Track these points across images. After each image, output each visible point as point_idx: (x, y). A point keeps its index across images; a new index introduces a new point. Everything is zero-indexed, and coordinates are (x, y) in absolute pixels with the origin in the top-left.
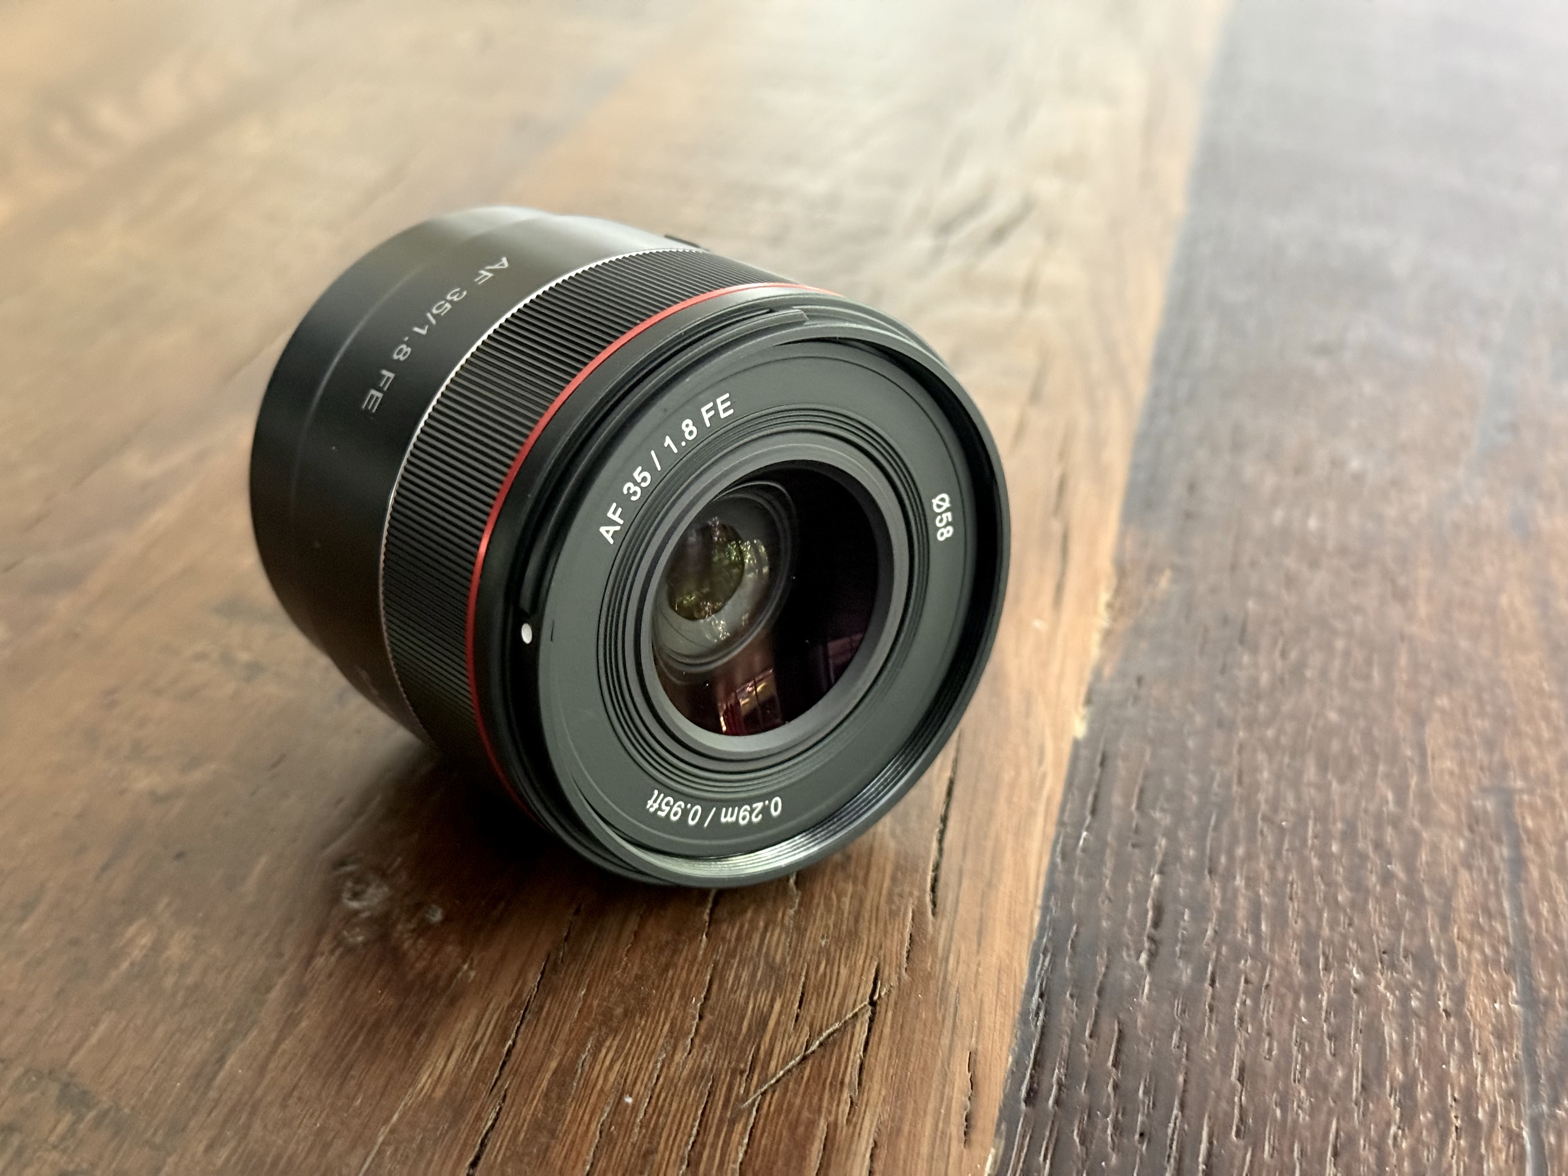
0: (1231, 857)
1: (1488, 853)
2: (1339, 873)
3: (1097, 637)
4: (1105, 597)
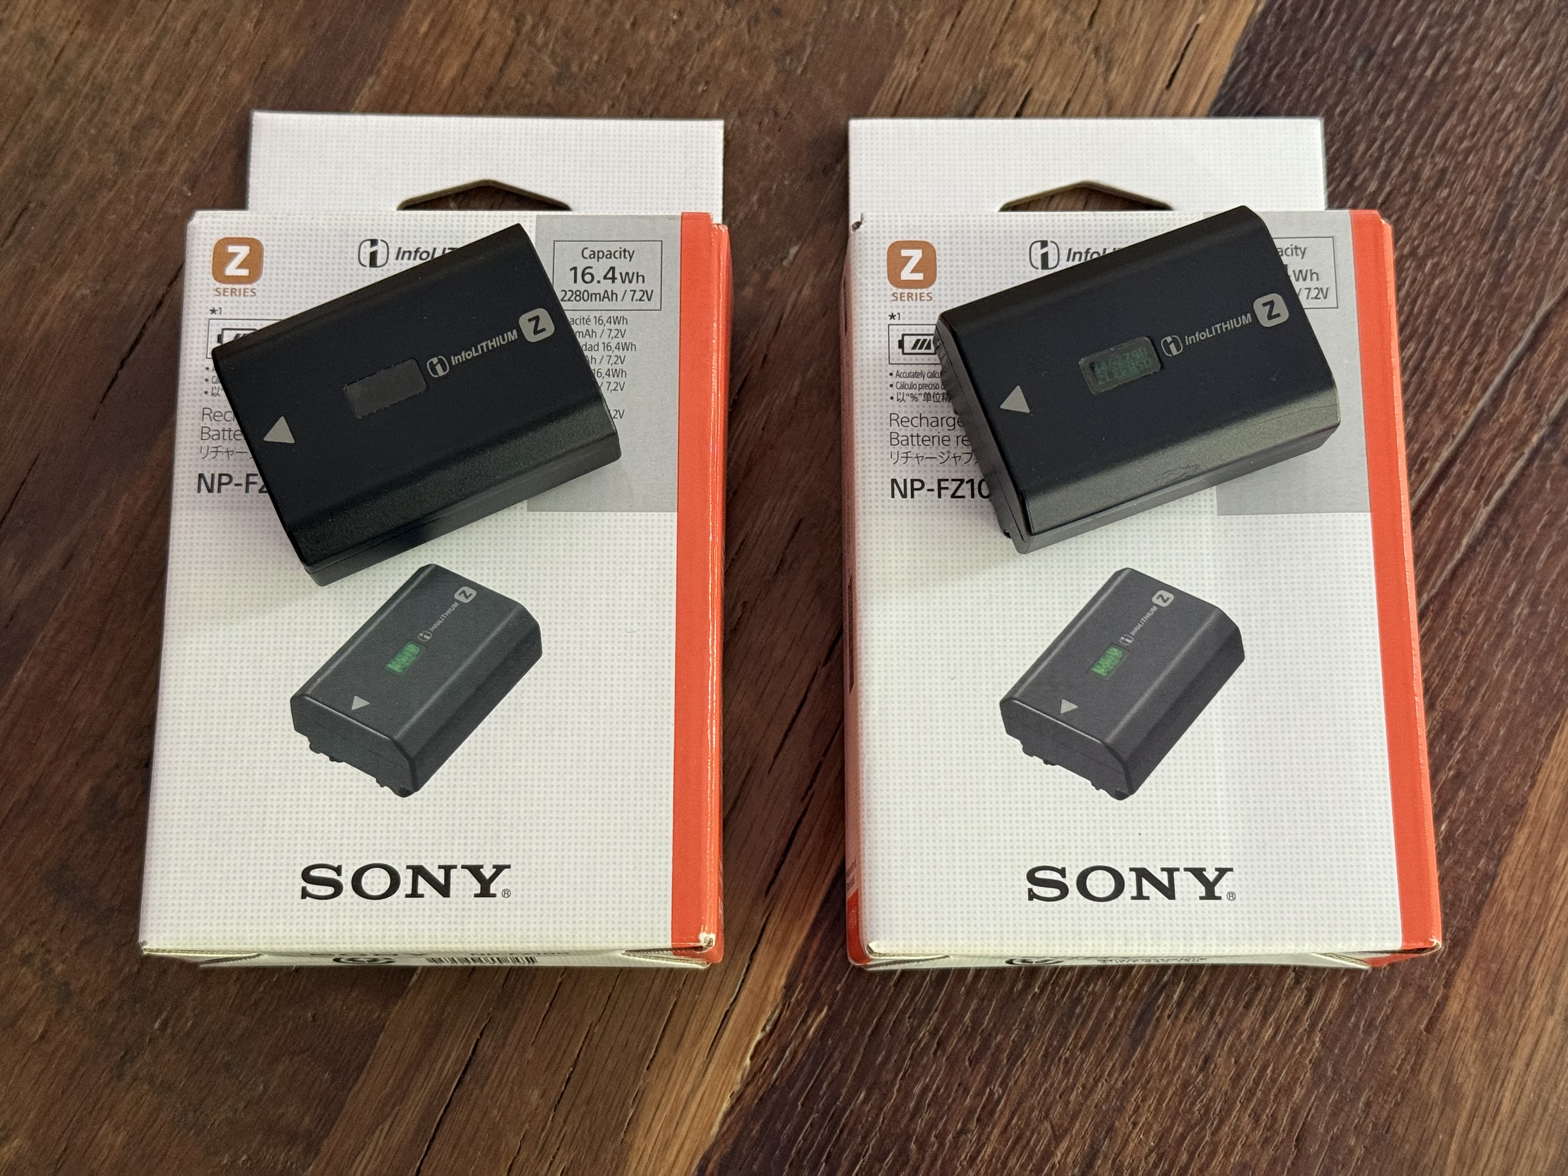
3: (725, 1106)
4: (759, 1036)
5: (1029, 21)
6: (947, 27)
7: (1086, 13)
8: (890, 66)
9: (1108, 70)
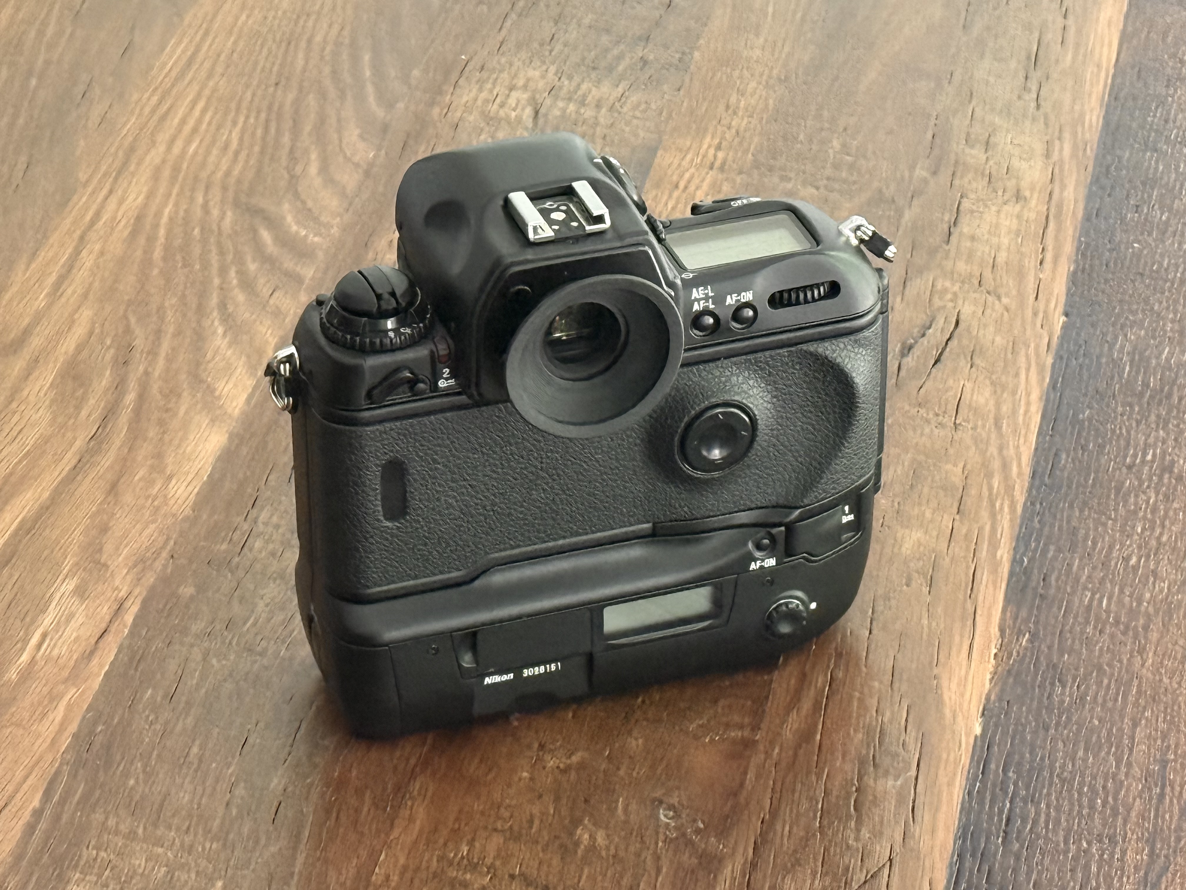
0: (1040, 795)
1: (1150, 791)
2: (1085, 801)
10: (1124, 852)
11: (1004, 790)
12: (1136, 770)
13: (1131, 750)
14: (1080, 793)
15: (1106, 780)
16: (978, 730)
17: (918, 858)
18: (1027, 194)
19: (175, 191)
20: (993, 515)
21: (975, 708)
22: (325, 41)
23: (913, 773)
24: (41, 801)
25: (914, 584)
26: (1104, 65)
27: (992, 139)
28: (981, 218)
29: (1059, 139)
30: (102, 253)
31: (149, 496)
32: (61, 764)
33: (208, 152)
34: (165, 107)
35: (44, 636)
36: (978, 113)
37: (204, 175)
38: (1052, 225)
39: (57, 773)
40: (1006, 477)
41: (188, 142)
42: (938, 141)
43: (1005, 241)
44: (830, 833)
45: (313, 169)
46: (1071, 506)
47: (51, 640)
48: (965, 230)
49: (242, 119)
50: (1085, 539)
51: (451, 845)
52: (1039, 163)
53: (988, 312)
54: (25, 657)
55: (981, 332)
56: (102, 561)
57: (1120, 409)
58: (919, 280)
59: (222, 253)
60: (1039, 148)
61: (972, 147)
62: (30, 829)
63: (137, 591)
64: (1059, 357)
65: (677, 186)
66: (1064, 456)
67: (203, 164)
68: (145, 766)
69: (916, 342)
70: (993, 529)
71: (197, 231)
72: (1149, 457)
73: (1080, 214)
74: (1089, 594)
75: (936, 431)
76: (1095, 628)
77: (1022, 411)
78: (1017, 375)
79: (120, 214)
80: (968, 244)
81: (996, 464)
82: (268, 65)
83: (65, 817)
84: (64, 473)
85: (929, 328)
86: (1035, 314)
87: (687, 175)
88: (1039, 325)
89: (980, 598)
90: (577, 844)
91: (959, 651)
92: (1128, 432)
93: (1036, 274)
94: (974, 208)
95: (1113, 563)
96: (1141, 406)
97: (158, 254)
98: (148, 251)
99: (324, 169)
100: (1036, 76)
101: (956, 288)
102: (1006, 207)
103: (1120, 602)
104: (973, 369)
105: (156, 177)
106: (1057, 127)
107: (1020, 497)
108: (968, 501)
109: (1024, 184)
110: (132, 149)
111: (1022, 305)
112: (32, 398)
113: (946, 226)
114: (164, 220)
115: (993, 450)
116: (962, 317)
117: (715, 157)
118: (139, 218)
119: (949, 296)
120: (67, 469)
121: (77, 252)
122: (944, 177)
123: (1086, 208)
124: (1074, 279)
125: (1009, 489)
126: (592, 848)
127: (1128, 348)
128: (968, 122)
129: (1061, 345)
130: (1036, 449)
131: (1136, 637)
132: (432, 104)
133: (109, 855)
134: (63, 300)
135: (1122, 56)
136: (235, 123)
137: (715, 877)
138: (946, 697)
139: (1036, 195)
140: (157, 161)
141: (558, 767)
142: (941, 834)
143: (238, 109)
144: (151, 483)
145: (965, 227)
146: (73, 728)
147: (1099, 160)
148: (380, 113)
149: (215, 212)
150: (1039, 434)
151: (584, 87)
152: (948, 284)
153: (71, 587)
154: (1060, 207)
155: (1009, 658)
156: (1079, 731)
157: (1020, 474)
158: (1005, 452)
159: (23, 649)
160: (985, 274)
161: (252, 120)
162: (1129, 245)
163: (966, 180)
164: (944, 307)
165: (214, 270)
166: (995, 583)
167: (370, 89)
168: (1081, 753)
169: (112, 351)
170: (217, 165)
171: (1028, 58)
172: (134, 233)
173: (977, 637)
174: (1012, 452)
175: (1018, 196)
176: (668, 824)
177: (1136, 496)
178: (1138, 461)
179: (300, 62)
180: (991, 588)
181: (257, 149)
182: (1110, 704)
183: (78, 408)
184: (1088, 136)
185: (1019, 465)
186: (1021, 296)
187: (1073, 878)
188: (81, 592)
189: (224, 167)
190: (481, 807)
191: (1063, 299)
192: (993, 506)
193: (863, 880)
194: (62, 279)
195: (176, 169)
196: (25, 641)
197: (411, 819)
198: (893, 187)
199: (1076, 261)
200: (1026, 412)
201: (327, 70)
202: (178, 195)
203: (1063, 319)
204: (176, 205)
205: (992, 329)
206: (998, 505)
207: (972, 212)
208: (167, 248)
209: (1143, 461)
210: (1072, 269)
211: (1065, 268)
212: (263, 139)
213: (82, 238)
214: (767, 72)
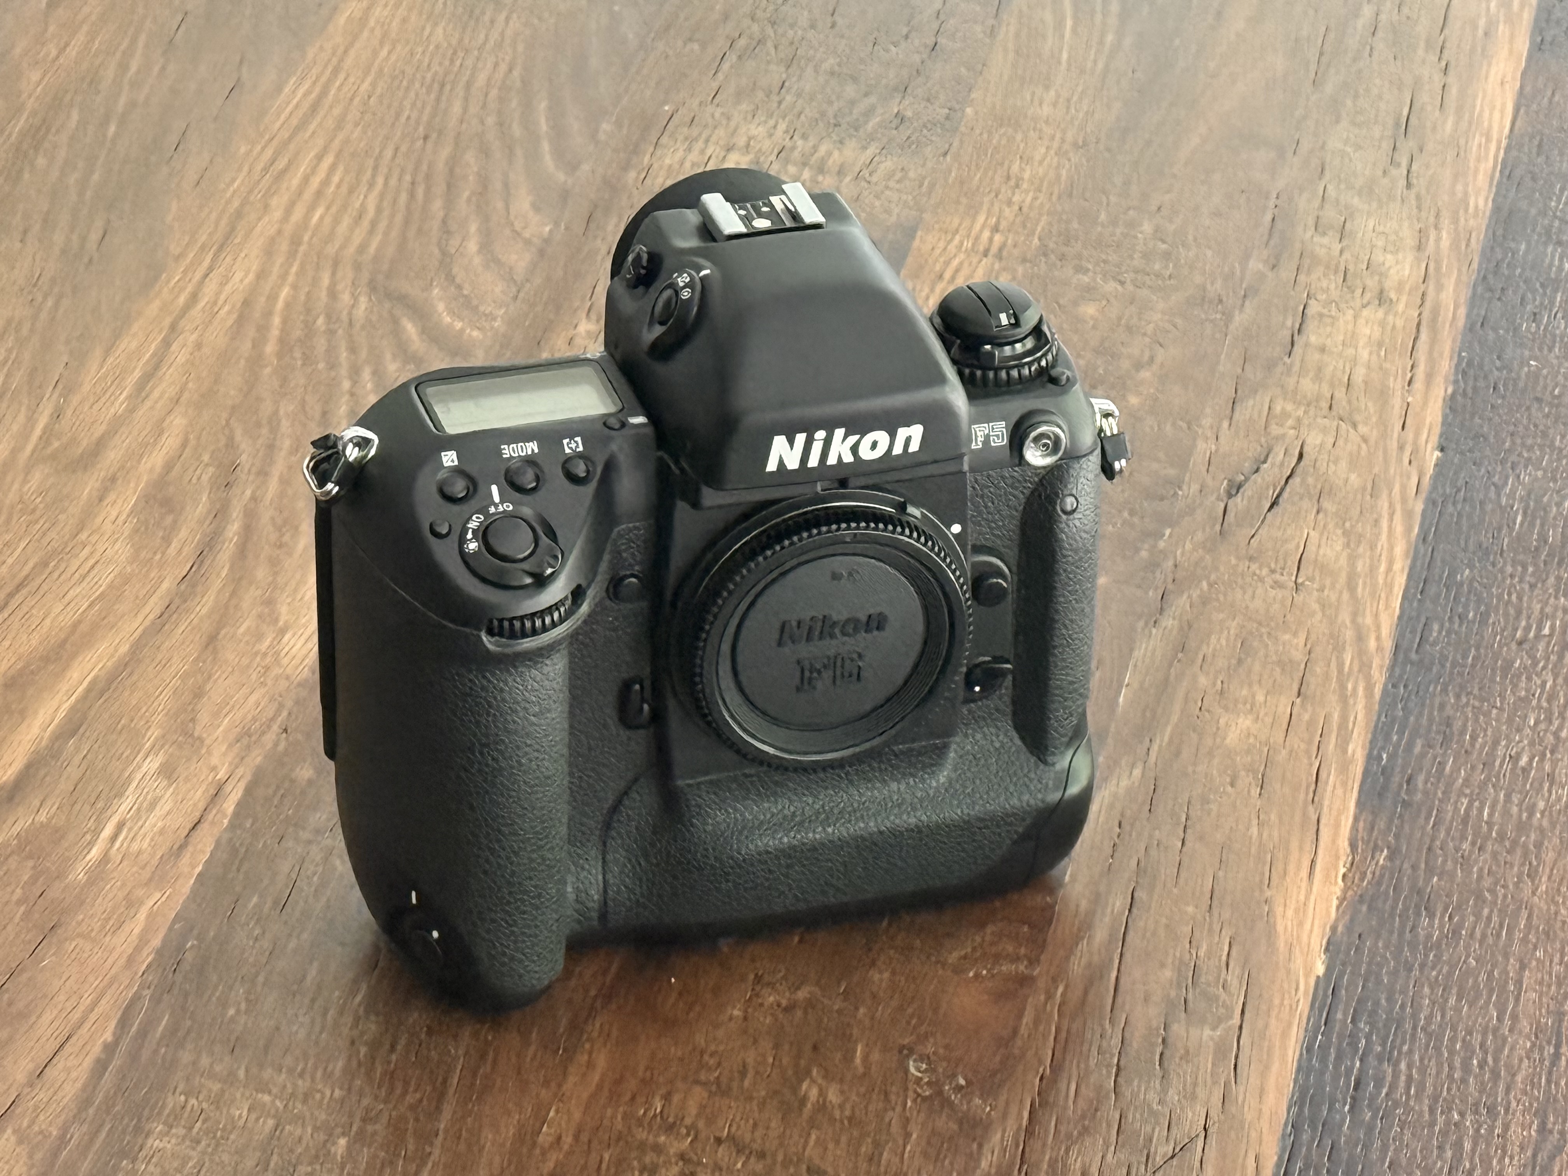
0: (1400, 1053)
1: (1541, 1049)
2: (1458, 1061)
3: (1335, 903)
4: (1342, 870)
5: (1285, 415)
6: (1225, 424)
7: (1325, 405)
8: (1194, 446)
9: (1355, 426)
10: (1506, 1127)
11: (1354, 1045)
12: (1525, 1025)
13: (1517, 999)
14: (1452, 1052)
15: (1485, 1034)
16: (1320, 969)
17: (1243, 1128)
18: (1393, 295)
19: (294, 269)
20: (1344, 700)
21: (1317, 941)
22: (488, 84)
23: (1236, 1020)
24: (114, 1034)
25: (1240, 783)
26: (1495, 136)
27: (1348, 225)
28: (1333, 324)
29: (1436, 227)
30: (199, 346)
31: (256, 654)
32: (142, 987)
33: (336, 221)
34: (281, 164)
35: (120, 826)
36: (1331, 191)
37: (331, 250)
38: (1424, 336)
39: (137, 998)
40: (1361, 652)
41: (312, 208)
42: (1279, 224)
43: (1364, 354)
44: (1128, 1094)
45: (472, 246)
46: (1445, 690)
47: (130, 829)
48: (1313, 339)
49: (380, 181)
50: (1463, 732)
51: (640, 1100)
52: (1409, 257)
53: (1340, 442)
54: (95, 852)
55: (1332, 467)
56: (196, 734)
57: (1509, 569)
58: (1251, 402)
59: (353, 350)
60: (1409, 237)
61: (1324, 234)
62: (101, 1067)
63: (240, 772)
64: (1431, 502)
65: (941, 277)
66: (1436, 627)
67: (330, 238)
68: (248, 992)
69: (1247, 479)
70: (1344, 718)
71: (321, 321)
72: (1546, 631)
73: (1461, 322)
74: (1465, 801)
75: (1272, 593)
76: (1473, 843)
77: (1383, 568)
78: (1377, 522)
79: (223, 297)
80: (1317, 356)
81: (1349, 634)
82: (414, 115)
83: (145, 1054)
84: (147, 622)
85: (1265, 462)
86: (1401, 448)
87: (955, 263)
88: (1406, 461)
89: (1326, 803)
90: (803, 1101)
91: (1299, 868)
92: (1520, 598)
93: (1403, 398)
94: (1325, 311)
95: (1497, 763)
96: (1535, 565)
97: (270, 348)
98: (258, 344)
99: (485, 247)
100: (1407, 146)
101: (1300, 412)
102: (1365, 312)
103: (1506, 813)
104: (1321, 516)
105: (269, 252)
106: (1433, 213)
107: (1379, 678)
108: (1312, 681)
109: (1388, 284)
110: (239, 214)
111: (1384, 435)
112: (108, 527)
113: (1287, 334)
114: (280, 304)
115: (1345, 617)
116: (1306, 449)
117: (991, 240)
118: (247, 303)
119: (1290, 422)
120: (151, 617)
121: (167, 343)
122: (1286, 272)
123: (1468, 316)
124: (1452, 405)
125: (1365, 667)
126: (822, 1107)
127: (1520, 492)
128: (1316, 203)
129: (1434, 488)
130: (1400, 618)
131: (1525, 855)
132: (626, 167)
133: (200, 1103)
134: (148, 403)
135: (1518, 123)
136: (371, 185)
137: (980, 1146)
138: (1280, 928)
139: (1404, 299)
140: (273, 231)
141: (779, 1005)
142: (1271, 1098)
143: (376, 168)
144: (259, 637)
145: (1313, 336)
146: (156, 942)
147: (1487, 253)
148: (561, 177)
149: (346, 298)
150: (1404, 597)
151: (823, 149)
152: (1289, 407)
153: (156, 765)
154: (1435, 312)
155: (1362, 880)
156: (1450, 974)
157: (1380, 649)
158: (1360, 620)
159: (91, 844)
160: (1337, 395)
161: (393, 182)
162: (1524, 363)
163: (1314, 276)
164: (1284, 435)
165: (344, 371)
166: (1344, 784)
167: (546, 146)
168: (1452, 1001)
169: (211, 470)
170: (348, 240)
171: (1397, 125)
172: (241, 321)
173: (1320, 852)
174: (1369, 620)
175: (1381, 298)
176: (921, 1079)
177: (1529, 679)
178: (1532, 635)
179: (457, 108)
180: (1339, 792)
181: (399, 218)
182: (1490, 941)
183: (167, 540)
184: (1472, 222)
185: (1378, 638)
186: (1383, 425)
187: (1439, 1157)
188: (168, 772)
189: (357, 240)
190: (679, 1053)
191: (1437, 430)
192: (1342, 687)
193: (1170, 1154)
194: (148, 377)
195: (295, 241)
196: (97, 832)
197: (590, 1065)
198: (1219, 284)
199: (1456, 382)
200: (1389, 569)
201: (490, 120)
202: (297, 274)
203: (1437, 454)
204: (295, 287)
205: (1343, 464)
206: (1350, 686)
207: (1321, 315)
208: (282, 341)
209: (1538, 637)
210: (1450, 390)
211: (1440, 391)
212: (408, 208)
213: (173, 327)
214: (1058, 136)
